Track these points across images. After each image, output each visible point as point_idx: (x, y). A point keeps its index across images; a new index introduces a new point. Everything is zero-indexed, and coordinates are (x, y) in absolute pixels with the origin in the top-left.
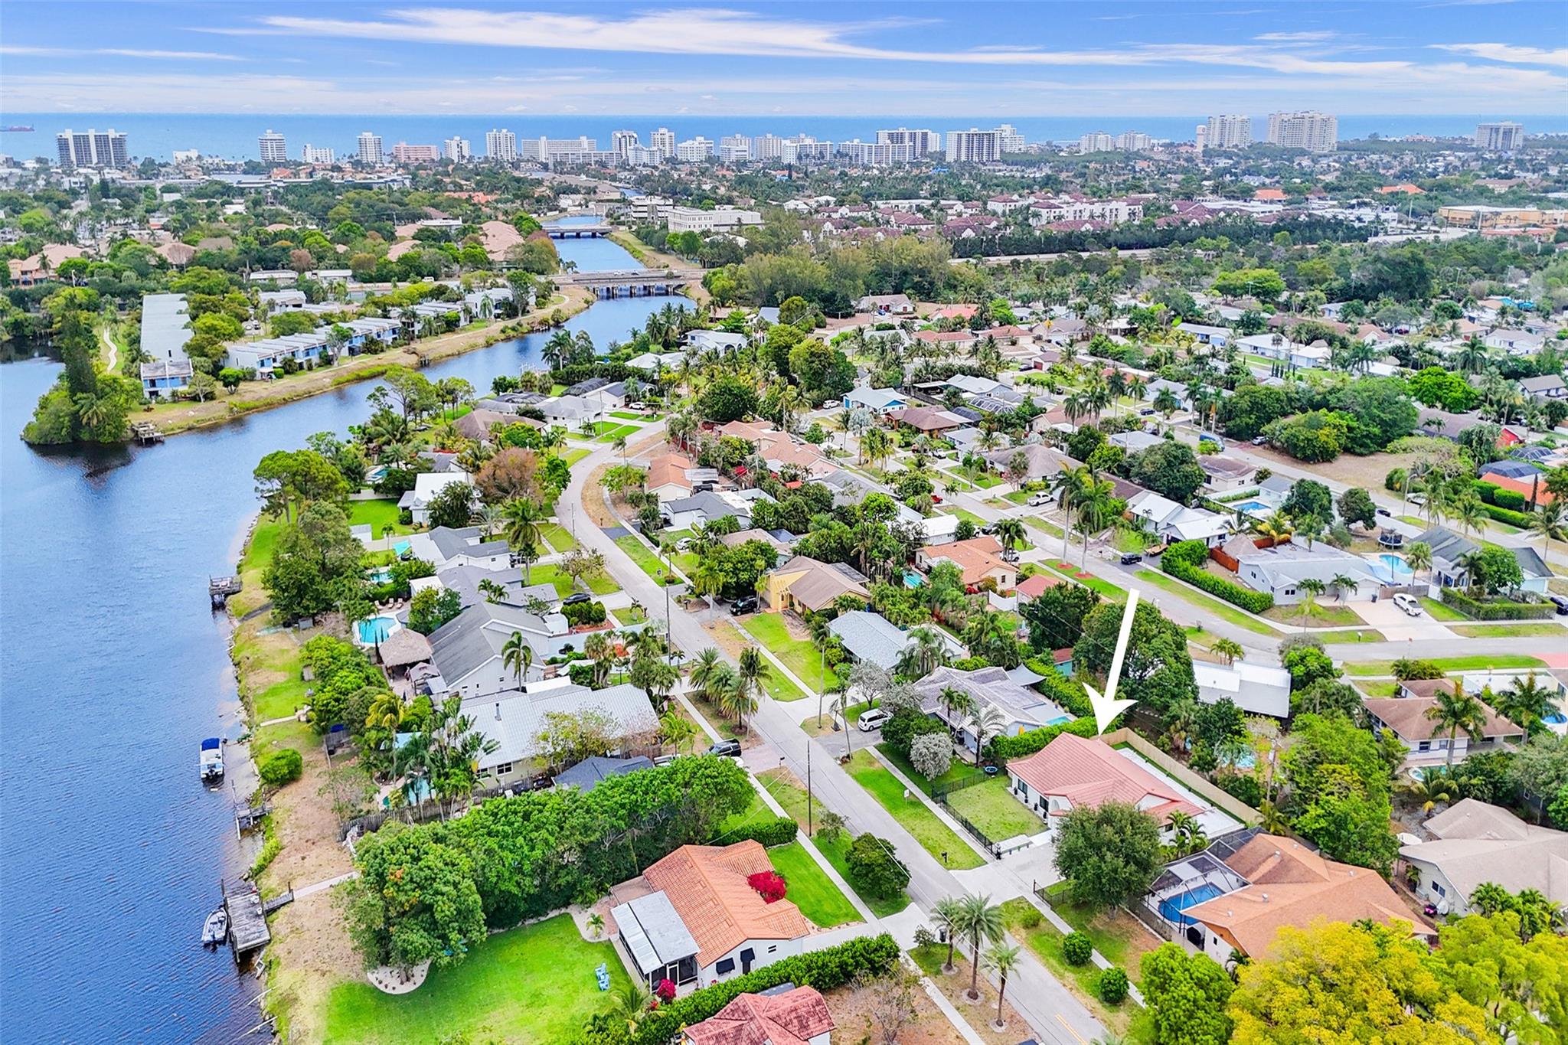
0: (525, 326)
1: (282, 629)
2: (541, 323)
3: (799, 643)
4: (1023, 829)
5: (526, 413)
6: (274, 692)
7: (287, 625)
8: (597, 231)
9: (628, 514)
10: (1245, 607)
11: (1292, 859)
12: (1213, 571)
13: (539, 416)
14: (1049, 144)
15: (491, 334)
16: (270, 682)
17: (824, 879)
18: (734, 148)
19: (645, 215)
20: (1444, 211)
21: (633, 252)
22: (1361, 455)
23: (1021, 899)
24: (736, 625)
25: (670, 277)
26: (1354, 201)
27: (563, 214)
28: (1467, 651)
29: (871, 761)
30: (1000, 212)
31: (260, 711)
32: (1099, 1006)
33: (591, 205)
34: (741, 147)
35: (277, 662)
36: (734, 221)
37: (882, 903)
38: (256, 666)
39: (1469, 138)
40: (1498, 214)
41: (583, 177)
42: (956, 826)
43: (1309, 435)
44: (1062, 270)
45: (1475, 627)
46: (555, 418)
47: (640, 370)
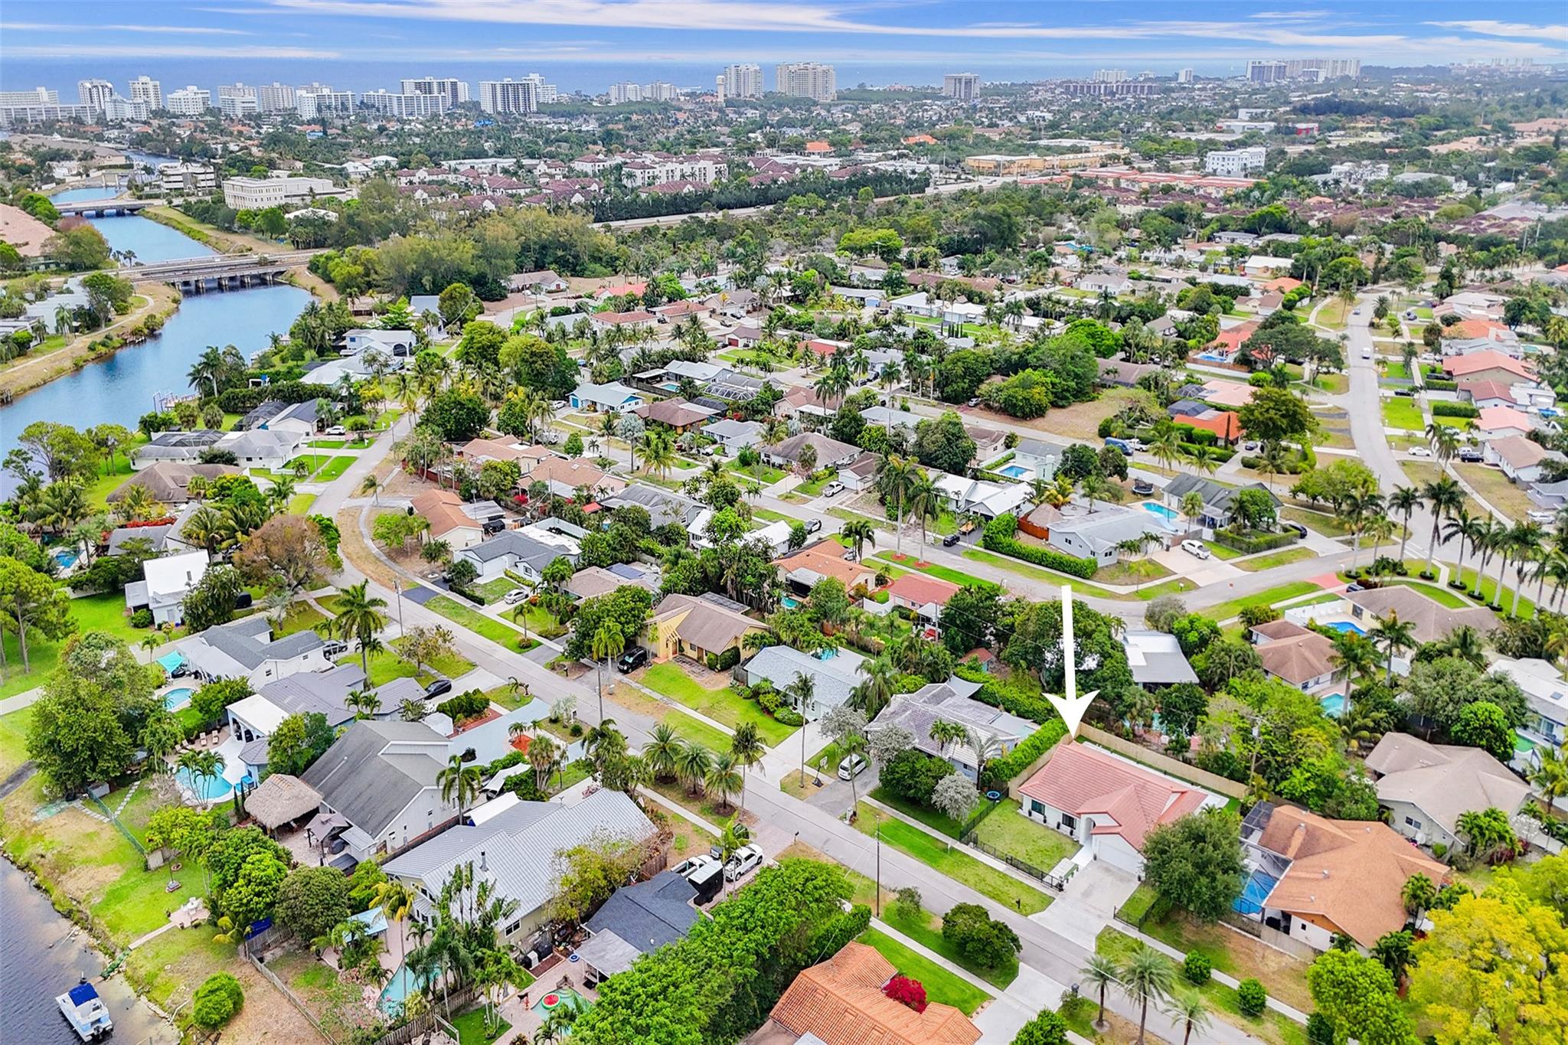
0: (115, 338)
1: (66, 805)
2: (133, 333)
3: (718, 692)
4: (1061, 853)
5: (213, 459)
6: (115, 896)
7: (70, 797)
8: (123, 207)
9: (418, 569)
10: (1075, 574)
11: (1315, 828)
12: (1025, 541)
13: (229, 459)
14: (578, 93)
15: (77, 354)
16: (101, 884)
17: (925, 963)
18: (238, 100)
19: (181, 185)
20: (970, 161)
21: (189, 233)
22: (1063, 407)
23: (1108, 927)
24: (634, 685)
25: (263, 262)
26: (895, 153)
27: (61, 187)
28: (1262, 585)
29: (877, 813)
30: (590, 173)
31: (115, 929)
32: (1244, 1022)
33: (93, 173)
34: (248, 98)
35: (91, 853)
36: (306, 191)
37: (996, 972)
38: (62, 866)
39: (936, 86)
40: (1013, 162)
41: (57, 137)
42: (1001, 866)
43: (1025, 394)
44: (689, 235)
45: (1251, 561)
46: (249, 459)
47: (322, 387)
